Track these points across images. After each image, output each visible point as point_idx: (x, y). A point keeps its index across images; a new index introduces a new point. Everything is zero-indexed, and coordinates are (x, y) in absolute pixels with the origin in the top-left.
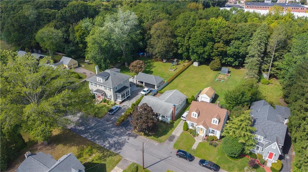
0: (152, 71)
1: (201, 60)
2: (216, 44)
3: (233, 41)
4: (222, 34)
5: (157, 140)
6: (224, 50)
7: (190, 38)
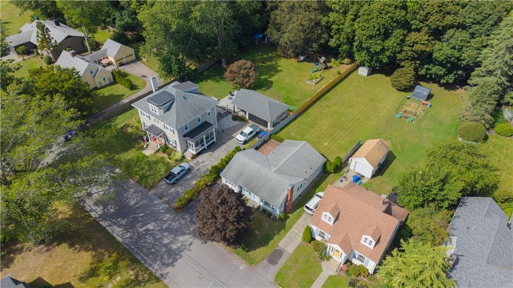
0: (272, 82)
1: (374, 64)
2: (413, 33)
3: (451, 31)
4: (428, 13)
5: (245, 259)
6: (428, 50)
7: (356, 16)
